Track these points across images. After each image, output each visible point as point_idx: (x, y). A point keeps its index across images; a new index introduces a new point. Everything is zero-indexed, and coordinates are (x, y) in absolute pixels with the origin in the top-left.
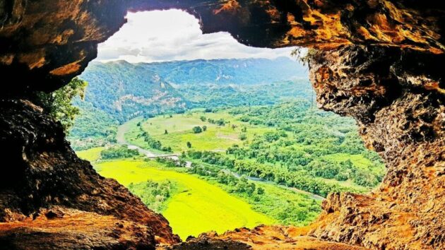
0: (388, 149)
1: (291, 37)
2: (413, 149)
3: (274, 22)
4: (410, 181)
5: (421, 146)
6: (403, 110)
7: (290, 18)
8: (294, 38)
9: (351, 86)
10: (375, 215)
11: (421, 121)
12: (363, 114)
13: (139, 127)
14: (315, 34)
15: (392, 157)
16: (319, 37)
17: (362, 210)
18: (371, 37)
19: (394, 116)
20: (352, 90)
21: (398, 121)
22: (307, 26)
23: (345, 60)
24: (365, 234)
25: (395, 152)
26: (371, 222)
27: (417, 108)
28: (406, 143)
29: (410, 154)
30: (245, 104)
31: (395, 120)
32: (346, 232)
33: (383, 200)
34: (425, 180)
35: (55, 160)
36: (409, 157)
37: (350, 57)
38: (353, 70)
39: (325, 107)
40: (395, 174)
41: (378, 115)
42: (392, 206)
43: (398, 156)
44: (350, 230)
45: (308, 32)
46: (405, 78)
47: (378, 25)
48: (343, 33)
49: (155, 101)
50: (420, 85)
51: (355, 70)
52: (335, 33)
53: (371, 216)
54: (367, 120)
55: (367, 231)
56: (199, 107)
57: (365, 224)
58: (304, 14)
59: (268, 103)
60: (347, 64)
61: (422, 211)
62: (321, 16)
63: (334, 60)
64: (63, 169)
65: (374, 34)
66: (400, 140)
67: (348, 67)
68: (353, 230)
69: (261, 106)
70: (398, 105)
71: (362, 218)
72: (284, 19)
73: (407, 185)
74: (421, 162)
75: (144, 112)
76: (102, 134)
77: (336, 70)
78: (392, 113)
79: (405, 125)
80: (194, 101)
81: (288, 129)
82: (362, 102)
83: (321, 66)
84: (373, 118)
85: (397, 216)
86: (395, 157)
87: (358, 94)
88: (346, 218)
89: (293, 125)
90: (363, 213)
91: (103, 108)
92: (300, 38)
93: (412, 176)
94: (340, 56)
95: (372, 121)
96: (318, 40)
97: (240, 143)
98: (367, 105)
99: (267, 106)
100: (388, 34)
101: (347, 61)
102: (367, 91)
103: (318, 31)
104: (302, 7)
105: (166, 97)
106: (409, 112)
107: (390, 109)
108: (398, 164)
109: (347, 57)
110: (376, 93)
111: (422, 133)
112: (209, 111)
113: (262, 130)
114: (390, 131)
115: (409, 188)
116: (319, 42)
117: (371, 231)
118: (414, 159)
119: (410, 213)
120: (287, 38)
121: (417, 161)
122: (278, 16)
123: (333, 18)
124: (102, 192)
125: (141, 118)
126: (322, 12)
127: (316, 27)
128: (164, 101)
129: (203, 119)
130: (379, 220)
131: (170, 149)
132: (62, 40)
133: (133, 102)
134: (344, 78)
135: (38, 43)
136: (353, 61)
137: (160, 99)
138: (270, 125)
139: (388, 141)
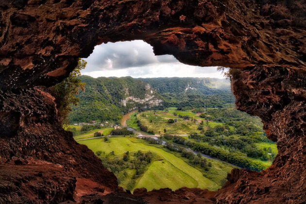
0: (279, 140)
1: (212, 59)
2: (296, 141)
3: (201, 49)
4: (290, 164)
5: (301, 139)
6: (290, 112)
7: (211, 46)
8: (215, 60)
9: (256, 95)
10: (259, 188)
11: (301, 120)
12: (264, 114)
13: (135, 117)
14: (228, 58)
15: (280, 146)
16: (231, 59)
17: (252, 183)
18: (261, 58)
19: (283, 117)
20: (257, 98)
21: (286, 120)
22: (222, 52)
23: (252, 77)
24: (250, 201)
25: (283, 142)
26: (255, 192)
27: (299, 111)
28: (290, 136)
29: (292, 144)
30: (203, 107)
31: (284, 119)
32: (237, 198)
33: (269, 176)
34: (301, 164)
35: (45, 128)
36: (292, 146)
37: (256, 75)
38: (257, 84)
39: (240, 108)
40: (281, 158)
41: (274, 115)
42: (273, 182)
43: (285, 145)
44: (240, 197)
45: (224, 56)
46: (290, 90)
47: (262, 49)
48: (244, 57)
49: (147, 102)
50: (300, 95)
51: (258, 84)
52: (239, 57)
53: (256, 188)
54: (267, 118)
55: (251, 199)
56: (173, 106)
57: (251, 194)
58: (219, 44)
59: (218, 107)
60: (253, 80)
61: (294, 187)
62: (229, 45)
63: (246, 77)
64: (49, 135)
65: (261, 56)
66: (287, 134)
67: (254, 82)
68: (242, 197)
69: (213, 109)
70: (287, 109)
71: (250, 189)
72: (207, 47)
73: (287, 166)
74: (300, 150)
75: (139, 108)
76: (113, 120)
77: (246, 83)
78: (282, 114)
79: (290, 123)
80: (170, 103)
81: (231, 124)
82: (264, 106)
83: (237, 80)
84: (271, 117)
85: (275, 190)
86: (283, 146)
87: (262, 100)
88: (239, 188)
89: (234, 122)
90: (251, 185)
91: (115, 104)
92: (219, 60)
93: (292, 160)
94: (250, 74)
95: (270, 120)
96: (230, 62)
97: (198, 132)
98: (267, 108)
99: (218, 108)
100: (269, 56)
101: (254, 78)
102: (267, 98)
103: (229, 55)
104: (216, 39)
105: (153, 99)
106: (293, 114)
107: (281, 111)
108: (284, 151)
109: (254, 75)
110: (273, 100)
111: (302, 129)
112: (180, 110)
113: (213, 124)
114: (280, 127)
115: (288, 169)
116: (231, 63)
117: (254, 199)
118: (295, 148)
119: (285, 188)
120: (210, 60)
121: (297, 150)
122: (204, 46)
123: (237, 47)
124: (74, 153)
125: (137, 111)
126: (230, 42)
127: (228, 53)
128: (151, 102)
129: (175, 115)
130: (261, 191)
131: (152, 132)
132: (46, 52)
133: (133, 101)
134: (252, 89)
135: (28, 53)
136: (258, 78)
137: (149, 100)
138: (220, 121)
139: (279, 134)
